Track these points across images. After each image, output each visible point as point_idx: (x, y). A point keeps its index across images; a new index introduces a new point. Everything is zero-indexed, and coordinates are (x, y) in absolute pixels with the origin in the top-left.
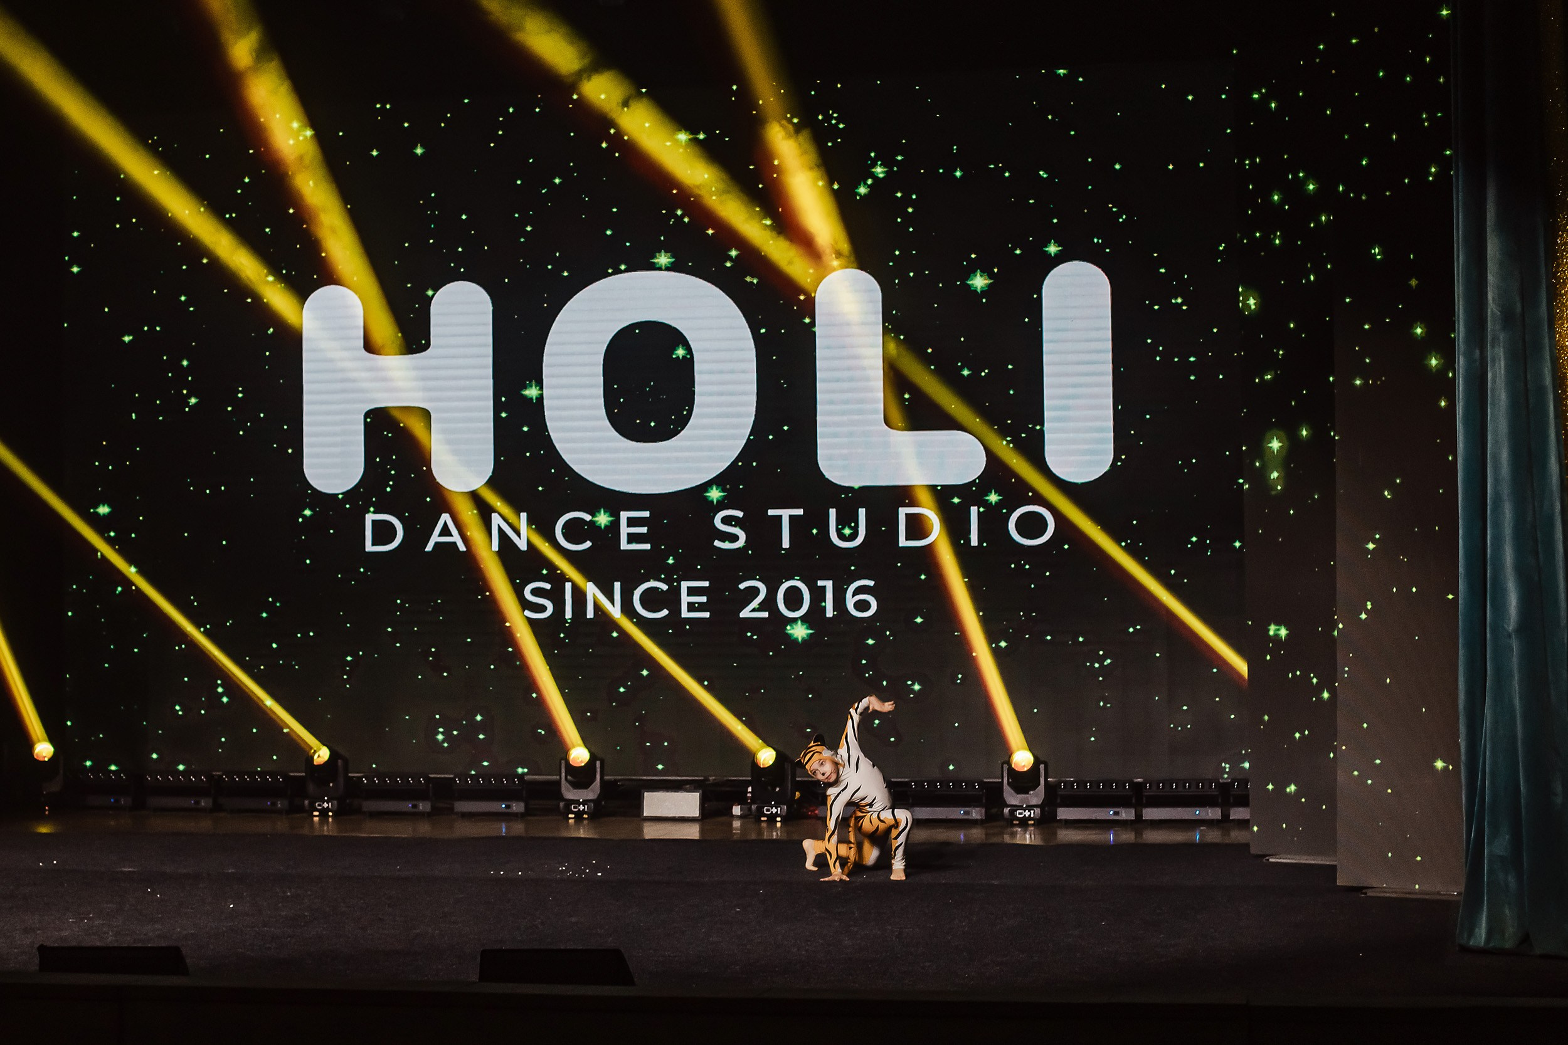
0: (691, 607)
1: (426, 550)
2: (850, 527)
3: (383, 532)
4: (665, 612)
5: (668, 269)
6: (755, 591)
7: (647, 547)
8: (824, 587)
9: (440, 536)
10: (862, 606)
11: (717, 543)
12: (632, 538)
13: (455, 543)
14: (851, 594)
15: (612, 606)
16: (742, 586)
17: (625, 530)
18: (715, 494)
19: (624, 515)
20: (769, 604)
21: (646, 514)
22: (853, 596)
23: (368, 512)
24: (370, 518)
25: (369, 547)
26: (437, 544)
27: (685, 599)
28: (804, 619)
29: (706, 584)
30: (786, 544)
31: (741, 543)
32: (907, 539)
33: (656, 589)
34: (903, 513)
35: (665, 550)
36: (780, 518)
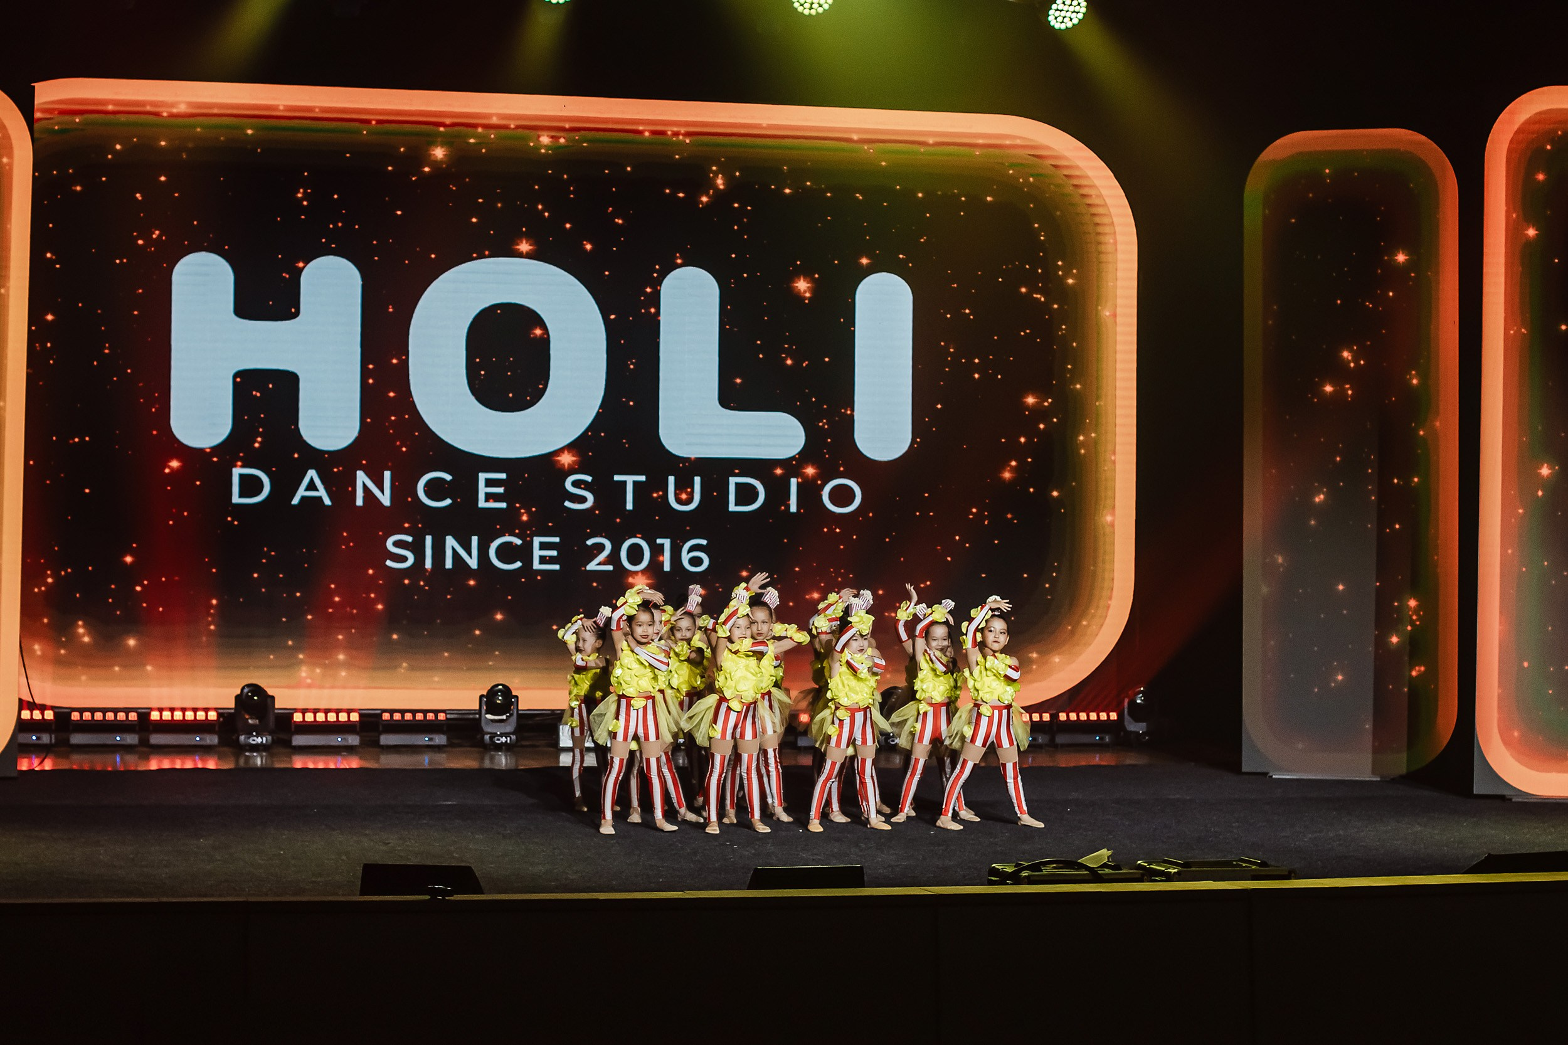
0: (543, 560)
1: (293, 503)
2: (687, 493)
3: (250, 486)
4: (518, 564)
5: (529, 256)
6: (600, 548)
7: (504, 505)
8: (663, 545)
9: (307, 489)
10: (695, 562)
11: (567, 504)
12: (489, 497)
13: (320, 499)
14: (686, 553)
15: (469, 558)
16: (589, 542)
17: (483, 490)
18: (567, 459)
19: (482, 477)
20: (614, 558)
21: (503, 476)
22: (688, 552)
23: (235, 466)
24: (237, 472)
25: (236, 499)
26: (303, 498)
27: (537, 553)
28: (643, 571)
29: (557, 540)
30: (629, 506)
31: (589, 504)
32: (736, 505)
33: (511, 543)
34: (733, 481)
35: (520, 508)
36: (625, 482)
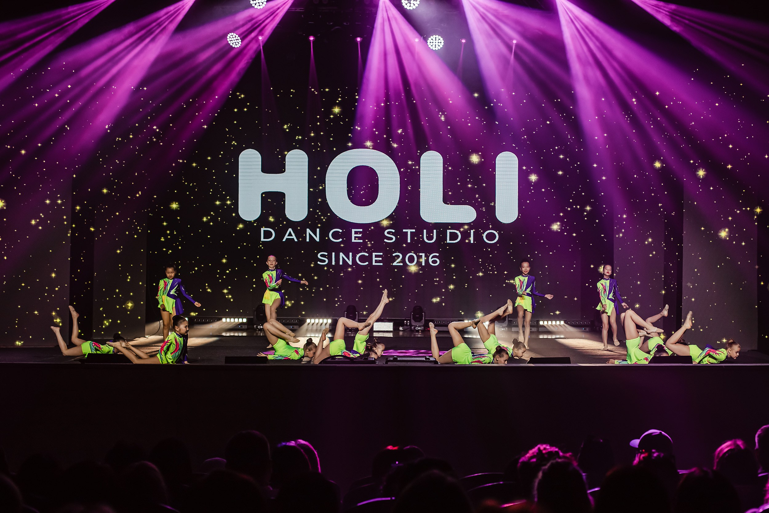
0: (376, 261)
1: (283, 241)
2: (431, 236)
3: (268, 234)
4: (367, 263)
5: (370, 148)
6: (398, 256)
7: (362, 241)
8: (422, 255)
9: (288, 236)
10: (434, 262)
12: (355, 237)
13: (293, 239)
15: (349, 261)
16: (394, 255)
17: (353, 235)
18: (385, 223)
19: (353, 230)
20: (403, 261)
21: (361, 230)
22: (432, 258)
23: (262, 227)
24: (263, 229)
25: (262, 239)
26: (287, 239)
27: (374, 259)
29: (382, 254)
30: (409, 241)
31: (394, 240)
32: (450, 240)
33: (364, 255)
34: (448, 231)
35: (368, 242)
36: (407, 232)
